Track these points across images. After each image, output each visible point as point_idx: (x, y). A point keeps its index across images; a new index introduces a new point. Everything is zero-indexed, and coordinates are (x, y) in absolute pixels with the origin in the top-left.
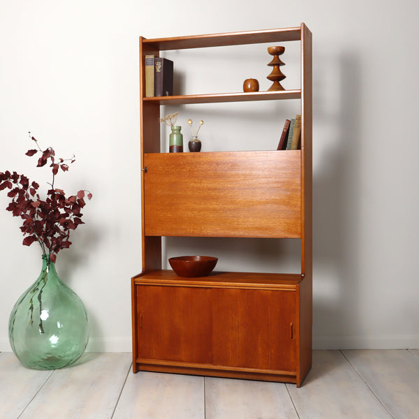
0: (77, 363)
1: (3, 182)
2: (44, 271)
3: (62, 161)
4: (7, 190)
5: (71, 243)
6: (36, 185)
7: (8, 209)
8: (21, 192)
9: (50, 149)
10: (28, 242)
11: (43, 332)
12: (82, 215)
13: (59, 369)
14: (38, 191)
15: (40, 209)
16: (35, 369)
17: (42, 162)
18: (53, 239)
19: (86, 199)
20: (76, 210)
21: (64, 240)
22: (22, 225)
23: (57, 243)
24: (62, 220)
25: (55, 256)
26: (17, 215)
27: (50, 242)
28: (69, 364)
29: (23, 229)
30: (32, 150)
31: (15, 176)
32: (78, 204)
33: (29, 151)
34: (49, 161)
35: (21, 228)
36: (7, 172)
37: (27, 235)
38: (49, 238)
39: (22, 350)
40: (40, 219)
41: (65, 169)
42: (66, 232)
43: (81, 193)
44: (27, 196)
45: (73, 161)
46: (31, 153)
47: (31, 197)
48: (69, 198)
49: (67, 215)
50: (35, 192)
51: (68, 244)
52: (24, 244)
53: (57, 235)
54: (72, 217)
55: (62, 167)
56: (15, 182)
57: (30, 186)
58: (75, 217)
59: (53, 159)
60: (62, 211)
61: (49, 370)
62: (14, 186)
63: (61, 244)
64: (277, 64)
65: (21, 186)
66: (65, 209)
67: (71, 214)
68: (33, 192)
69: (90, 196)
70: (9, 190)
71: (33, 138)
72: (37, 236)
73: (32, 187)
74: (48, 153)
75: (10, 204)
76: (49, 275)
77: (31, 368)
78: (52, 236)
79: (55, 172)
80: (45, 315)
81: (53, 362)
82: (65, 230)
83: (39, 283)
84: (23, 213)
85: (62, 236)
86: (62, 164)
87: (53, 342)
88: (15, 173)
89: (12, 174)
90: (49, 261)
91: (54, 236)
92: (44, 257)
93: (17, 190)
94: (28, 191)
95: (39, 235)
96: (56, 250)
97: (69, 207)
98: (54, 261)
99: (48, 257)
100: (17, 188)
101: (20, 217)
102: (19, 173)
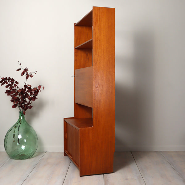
0: (33, 157)
1: (4, 81)
2: (20, 118)
3: (31, 73)
4: (5, 85)
5: (32, 107)
6: (17, 83)
7: (6, 93)
8: (11, 85)
11: (19, 143)
12: (37, 95)
14: (18, 85)
15: (20, 93)
17: (23, 74)
19: (41, 89)
21: (29, 105)
23: (26, 106)
25: (25, 112)
28: (29, 157)
32: (37, 91)
33: (18, 69)
35: (11, 100)
36: (6, 78)
37: (15, 103)
38: (23, 105)
39: (10, 151)
41: (32, 76)
43: (40, 87)
44: (13, 87)
45: (35, 73)
46: (19, 70)
47: (15, 88)
48: (34, 88)
50: (16, 85)
52: (13, 107)
53: (26, 103)
56: (9, 81)
57: (14, 83)
58: (34, 96)
59: (27, 72)
60: (29, 94)
62: (8, 83)
63: (28, 107)
65: (11, 83)
66: (31, 93)
67: (32, 95)
69: (44, 88)
71: (20, 64)
74: (26, 70)
75: (6, 91)
76: (22, 120)
77: (13, 159)
78: (24, 104)
79: (27, 78)
80: (20, 137)
81: (22, 156)
82: (30, 101)
83: (18, 124)
84: (11, 94)
87: (22, 148)
88: (9, 78)
89: (8, 78)
90: (22, 114)
92: (20, 112)
94: (13, 85)
96: (26, 110)
97: (33, 92)
98: (25, 114)
99: (22, 112)
100: (9, 84)
101: (10, 96)
102: (11, 78)
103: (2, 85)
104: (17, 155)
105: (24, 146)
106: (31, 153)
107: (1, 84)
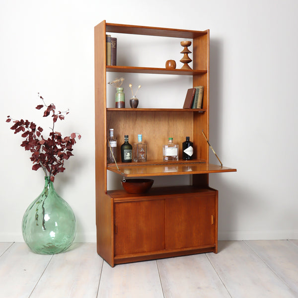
0: (68, 250)
1: (19, 127)
2: (46, 188)
3: (60, 113)
4: (21, 132)
5: (65, 169)
6: (40, 129)
7: (22, 145)
8: (31, 134)
9: (52, 105)
10: (35, 168)
11: (45, 229)
12: (73, 150)
13: (57, 254)
14: (42, 133)
15: (44, 146)
16: (41, 254)
17: (47, 114)
18: (53, 166)
19: (76, 139)
20: (69, 147)
21: (60, 167)
22: (31, 157)
23: (55, 168)
24: (59, 153)
25: (54, 178)
26: (28, 150)
27: (51, 168)
28: (63, 251)
29: (32, 159)
30: (40, 106)
31: (27, 123)
32: (71, 142)
33: (38, 106)
34: (51, 113)
36: (22, 120)
37: (36, 163)
38: (50, 165)
40: (44, 152)
41: (62, 118)
42: (62, 161)
43: (74, 135)
44: (35, 137)
45: (67, 113)
46: (40, 107)
47: (37, 137)
48: (65, 138)
49: (62, 150)
50: (40, 134)
51: (63, 169)
52: (33, 169)
53: (55, 163)
54: (65, 151)
55: (60, 117)
56: (27, 127)
57: (37, 130)
58: (67, 151)
59: (54, 111)
60: (59, 147)
61: (50, 254)
62: (26, 130)
63: (58, 169)
64: (186, 52)
65: (30, 130)
66: (61, 145)
67: (65, 149)
68: (39, 134)
69: (80, 137)
70: (23, 133)
71: (41, 97)
72: (41, 164)
73: (38, 131)
74: (51, 107)
75: (23, 142)
76: (49, 190)
77: (37, 253)
78: (52, 164)
79: (55, 120)
80: (47, 218)
81: (51, 250)
82: (61, 160)
83: (43, 196)
84: (31, 148)
85: (59, 164)
86: (60, 115)
87: (51, 236)
88: (27, 121)
89: (25, 121)
90: (50, 180)
91: (53, 164)
92: (46, 178)
93: (28, 133)
94: (35, 133)
95: (43, 163)
96: (54, 174)
97: (64, 144)
98: (53, 181)
99: (49, 178)
100: (28, 131)
101: (30, 151)
102: (30, 121)
103: (15, 133)
104: (43, 247)
105: (55, 233)
106: (66, 244)
107: (14, 131)
